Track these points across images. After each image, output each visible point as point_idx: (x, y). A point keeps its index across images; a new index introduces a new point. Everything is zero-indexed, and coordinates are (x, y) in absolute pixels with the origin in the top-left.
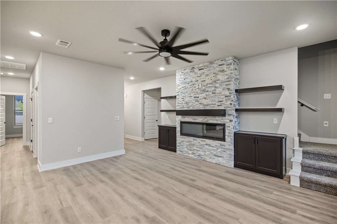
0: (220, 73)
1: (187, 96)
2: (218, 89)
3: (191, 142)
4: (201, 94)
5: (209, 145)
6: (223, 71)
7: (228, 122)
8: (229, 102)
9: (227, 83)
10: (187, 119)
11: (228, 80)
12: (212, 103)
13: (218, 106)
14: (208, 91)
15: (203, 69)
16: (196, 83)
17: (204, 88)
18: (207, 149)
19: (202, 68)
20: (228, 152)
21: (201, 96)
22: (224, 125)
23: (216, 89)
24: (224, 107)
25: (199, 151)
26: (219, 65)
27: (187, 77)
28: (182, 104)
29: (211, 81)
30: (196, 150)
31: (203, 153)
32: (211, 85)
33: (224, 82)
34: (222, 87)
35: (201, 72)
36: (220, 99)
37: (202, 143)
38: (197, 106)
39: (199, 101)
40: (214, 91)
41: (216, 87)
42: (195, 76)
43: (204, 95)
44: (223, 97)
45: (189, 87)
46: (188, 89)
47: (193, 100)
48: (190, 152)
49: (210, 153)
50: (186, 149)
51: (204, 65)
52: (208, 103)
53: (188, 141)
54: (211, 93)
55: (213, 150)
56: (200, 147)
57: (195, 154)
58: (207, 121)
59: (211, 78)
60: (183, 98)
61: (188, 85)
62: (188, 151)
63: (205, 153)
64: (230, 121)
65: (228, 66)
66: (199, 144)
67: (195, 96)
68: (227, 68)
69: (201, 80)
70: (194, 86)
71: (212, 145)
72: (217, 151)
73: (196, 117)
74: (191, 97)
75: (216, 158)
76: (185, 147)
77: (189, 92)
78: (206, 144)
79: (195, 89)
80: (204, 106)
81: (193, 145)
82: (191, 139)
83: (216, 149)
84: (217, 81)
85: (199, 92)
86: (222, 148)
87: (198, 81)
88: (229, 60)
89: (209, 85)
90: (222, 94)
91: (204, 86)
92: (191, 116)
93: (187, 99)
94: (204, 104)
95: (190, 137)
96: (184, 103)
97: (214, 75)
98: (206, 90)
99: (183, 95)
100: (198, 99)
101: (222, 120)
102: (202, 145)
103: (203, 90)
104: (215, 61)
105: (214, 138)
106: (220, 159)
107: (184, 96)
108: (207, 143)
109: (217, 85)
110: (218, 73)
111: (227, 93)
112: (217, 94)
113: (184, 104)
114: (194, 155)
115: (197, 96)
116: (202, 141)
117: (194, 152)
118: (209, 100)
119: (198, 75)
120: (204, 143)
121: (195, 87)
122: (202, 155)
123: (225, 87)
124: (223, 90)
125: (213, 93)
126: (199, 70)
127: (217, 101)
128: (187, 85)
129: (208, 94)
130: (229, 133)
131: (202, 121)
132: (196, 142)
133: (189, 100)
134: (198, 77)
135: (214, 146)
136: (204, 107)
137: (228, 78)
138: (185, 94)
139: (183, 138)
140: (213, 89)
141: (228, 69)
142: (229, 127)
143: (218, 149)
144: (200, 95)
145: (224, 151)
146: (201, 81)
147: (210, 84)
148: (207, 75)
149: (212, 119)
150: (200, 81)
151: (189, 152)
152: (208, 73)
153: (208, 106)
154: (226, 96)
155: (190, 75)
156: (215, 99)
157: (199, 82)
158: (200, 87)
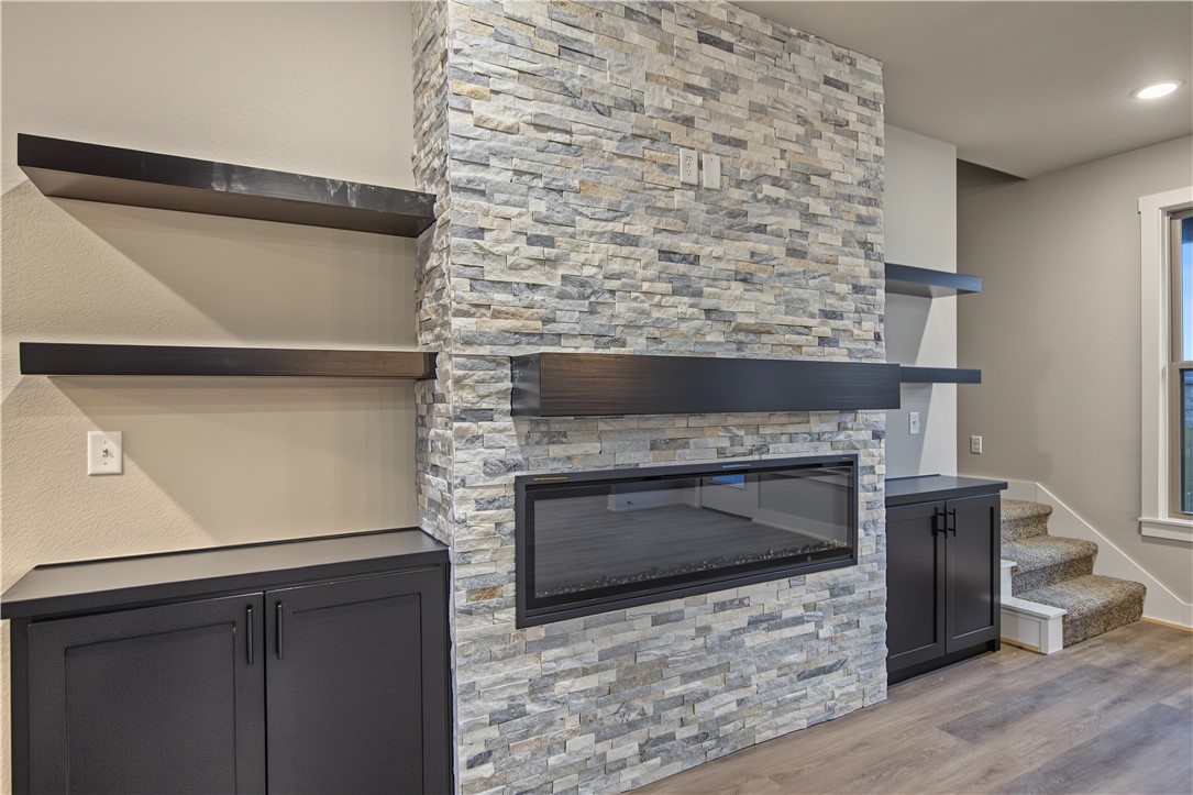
0: (828, 132)
1: (588, 225)
2: (823, 237)
3: (633, 649)
4: (719, 237)
5: (770, 621)
6: (840, 125)
7: (865, 444)
8: (870, 326)
9: (863, 210)
10: (593, 447)
11: (863, 192)
12: (789, 319)
13: (823, 341)
14: (760, 229)
15: (729, 48)
16: (677, 132)
17: (736, 194)
18: (759, 651)
19: (725, 36)
20: (866, 621)
21: (718, 251)
22: (848, 465)
23: (813, 231)
24: (850, 352)
25: (706, 695)
26: (828, 81)
27: (591, 38)
28: (538, 297)
29: (783, 164)
30: (681, 701)
31: (725, 703)
32: (780, 193)
33: (849, 198)
34: (841, 226)
35: (716, 66)
36: (832, 302)
37: (723, 624)
38: (684, 327)
39: (699, 294)
40: (799, 241)
41: (808, 216)
42: (670, 73)
43: (735, 251)
44: (843, 288)
45: (610, 146)
46: (595, 160)
47: (651, 272)
48: (629, 747)
49: (774, 673)
50: (583, 744)
51: (739, 21)
52: (765, 317)
53: (603, 655)
54: (779, 251)
55: (794, 644)
56: (712, 661)
57: (672, 737)
58: (760, 449)
59: (785, 145)
60: (548, 242)
61: (593, 118)
62: (600, 748)
63: (741, 694)
64: (877, 436)
65: (867, 112)
66: (700, 642)
67: (666, 241)
68: (861, 119)
69: (714, 127)
70: (661, 156)
71: (787, 614)
72: (814, 643)
73: (676, 426)
74: (633, 241)
75: (808, 688)
76: (573, 723)
77: (607, 198)
78: (754, 623)
79: (664, 179)
80: (741, 337)
81: (658, 670)
82: (637, 623)
83: (809, 628)
84: (815, 180)
85: (699, 212)
86: (837, 610)
87: (688, 122)
88: (871, 77)
89: (768, 189)
90: (841, 269)
91: (739, 184)
92: (631, 422)
93: (589, 258)
94: (742, 319)
95: (629, 611)
96: (557, 283)
97: (801, 130)
98: (753, 221)
99: (541, 207)
100: (695, 271)
101: (841, 437)
102: (722, 638)
103: (731, 214)
104: (805, 37)
105: (802, 558)
106: (828, 681)
107: (559, 218)
108: (755, 612)
109: (818, 207)
110: (818, 124)
111: (862, 269)
112: (814, 266)
113: (562, 296)
114: (657, 760)
115: (685, 245)
116: (721, 607)
117: (662, 731)
118: (768, 297)
119: (696, 80)
120: (741, 618)
121: (665, 167)
122: (725, 719)
123: (852, 227)
124: (844, 244)
125: (792, 252)
126: (704, 39)
127: (815, 308)
128: (584, 116)
129: (763, 248)
130: (870, 505)
131: (721, 452)
132: (671, 633)
133: (616, 266)
134: (689, 87)
135: (800, 611)
136: (740, 345)
137: (864, 183)
138: (570, 197)
139: (548, 643)
140: (794, 222)
141: (864, 128)
142: (871, 470)
143: (819, 625)
144: (709, 248)
145: (848, 625)
146: (716, 137)
147: (776, 182)
148: (758, 111)
149: (791, 429)
150: (705, 129)
151: (612, 755)
152: (761, 95)
153: (765, 338)
154: (857, 289)
155: (617, 37)
156: (805, 294)
157: (696, 135)
158: (712, 178)
